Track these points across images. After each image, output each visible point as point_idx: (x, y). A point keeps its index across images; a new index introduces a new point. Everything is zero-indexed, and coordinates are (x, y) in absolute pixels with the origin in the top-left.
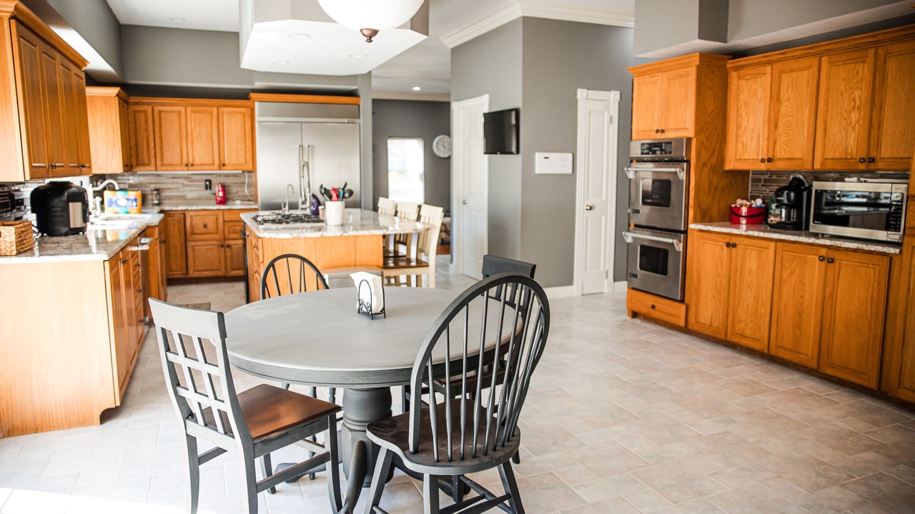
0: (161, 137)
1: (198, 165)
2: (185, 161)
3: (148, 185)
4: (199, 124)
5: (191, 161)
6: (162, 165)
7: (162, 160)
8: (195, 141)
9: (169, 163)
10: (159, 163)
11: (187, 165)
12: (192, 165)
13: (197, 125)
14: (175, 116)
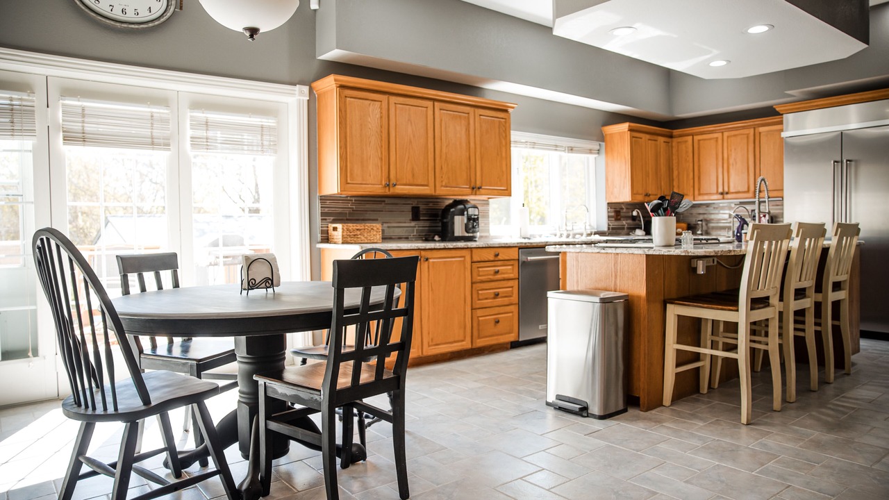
0: (699, 166)
1: (733, 193)
2: (720, 190)
3: (698, 216)
4: (735, 149)
5: (726, 189)
6: (700, 194)
7: (699, 190)
8: (731, 167)
9: (705, 192)
10: (696, 192)
11: (722, 194)
12: (727, 193)
13: (733, 150)
14: (713, 142)
